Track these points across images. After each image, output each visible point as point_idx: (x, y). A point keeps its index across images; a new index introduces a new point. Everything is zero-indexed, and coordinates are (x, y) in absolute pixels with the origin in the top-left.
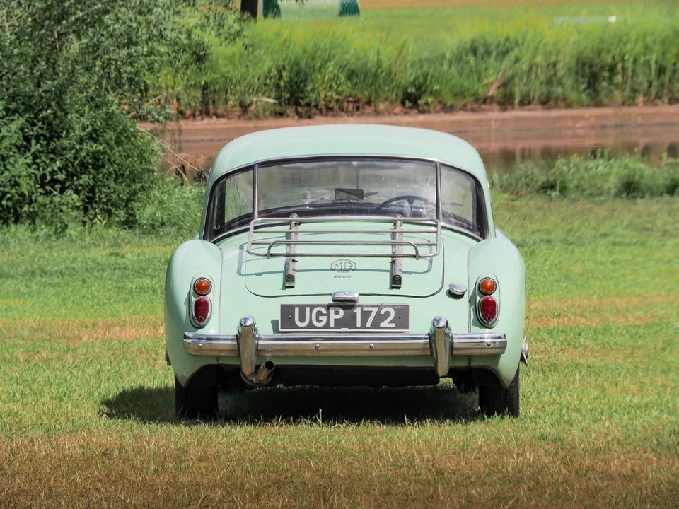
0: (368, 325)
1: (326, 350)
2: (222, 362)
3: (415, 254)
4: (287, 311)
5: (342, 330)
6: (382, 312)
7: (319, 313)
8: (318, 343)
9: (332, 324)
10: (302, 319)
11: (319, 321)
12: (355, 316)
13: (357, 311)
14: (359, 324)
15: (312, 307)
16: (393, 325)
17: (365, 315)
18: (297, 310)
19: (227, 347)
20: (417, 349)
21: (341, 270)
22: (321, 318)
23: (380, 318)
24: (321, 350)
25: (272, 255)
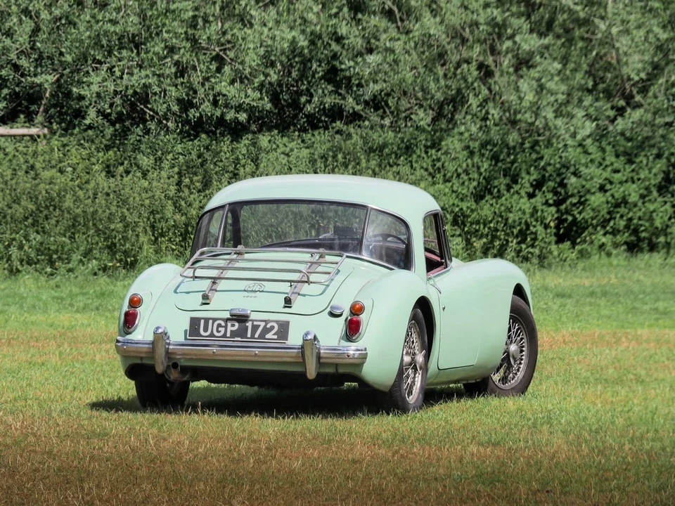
0: (256, 336)
1: (222, 355)
2: (145, 362)
3: (306, 280)
4: (195, 322)
5: (236, 339)
6: (268, 326)
7: (219, 325)
8: (215, 349)
9: (228, 335)
10: (206, 330)
11: (218, 331)
12: (246, 328)
13: (249, 324)
14: (249, 335)
15: (214, 320)
16: (276, 337)
17: (255, 328)
18: (202, 321)
19: (145, 350)
20: (292, 357)
21: (252, 291)
22: (220, 329)
23: (266, 330)
24: (217, 355)
25: (196, 277)
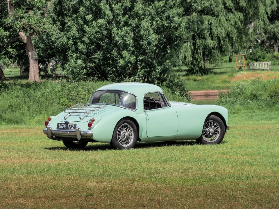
4: (58, 125)
6: (72, 125)
7: (63, 125)
8: (60, 132)
9: (64, 128)
10: (60, 127)
11: (62, 127)
13: (68, 125)
14: (68, 128)
15: (62, 124)
16: (73, 128)
17: (70, 126)
18: (60, 124)
24: (61, 134)
